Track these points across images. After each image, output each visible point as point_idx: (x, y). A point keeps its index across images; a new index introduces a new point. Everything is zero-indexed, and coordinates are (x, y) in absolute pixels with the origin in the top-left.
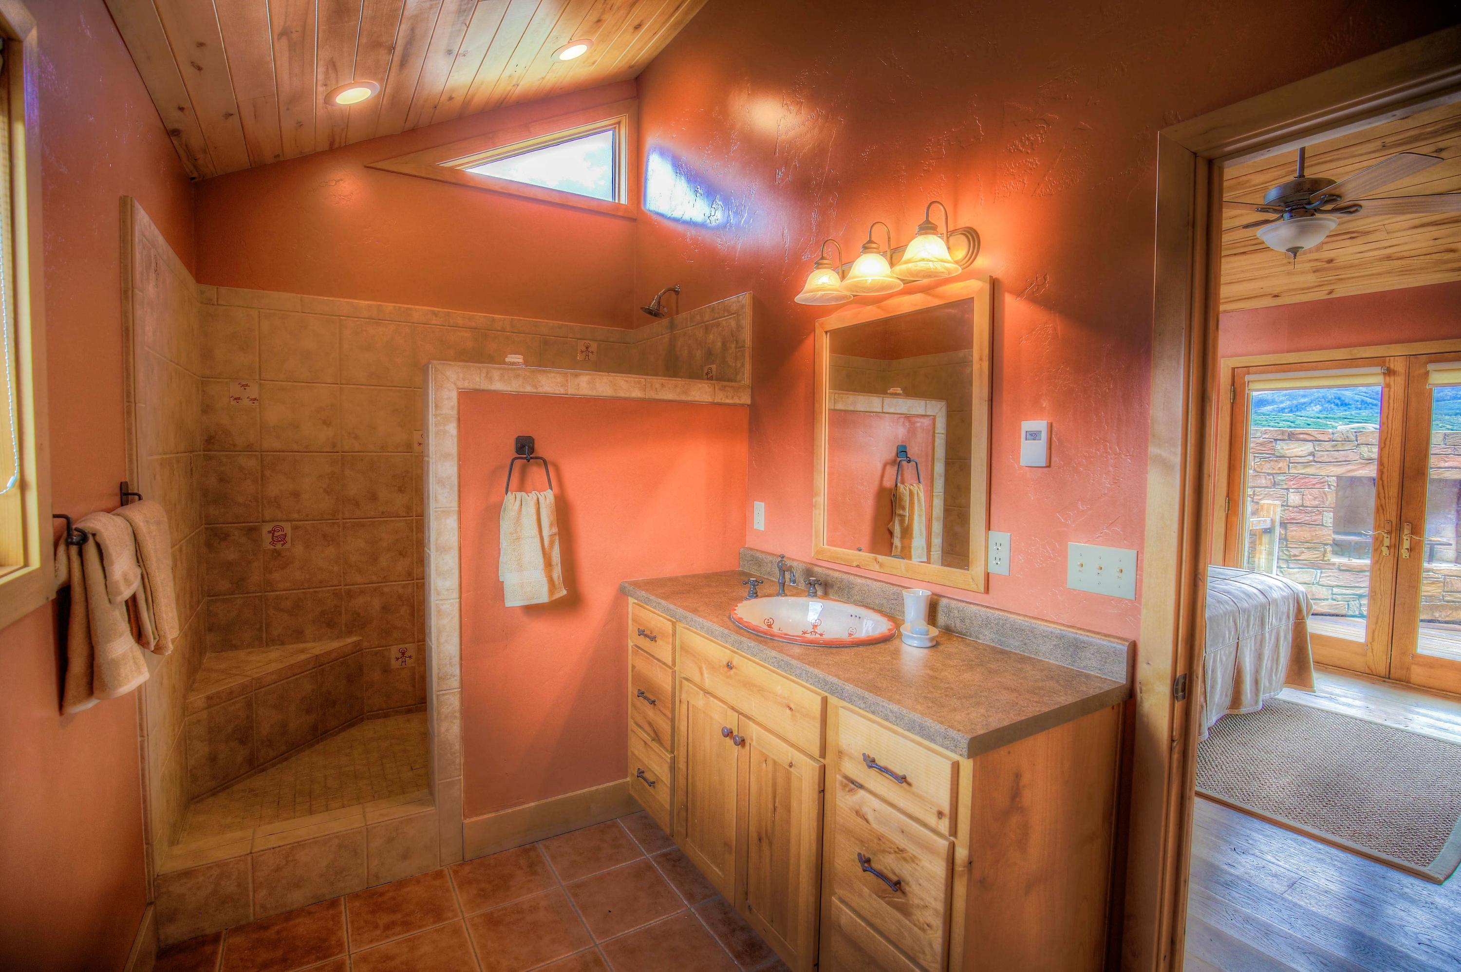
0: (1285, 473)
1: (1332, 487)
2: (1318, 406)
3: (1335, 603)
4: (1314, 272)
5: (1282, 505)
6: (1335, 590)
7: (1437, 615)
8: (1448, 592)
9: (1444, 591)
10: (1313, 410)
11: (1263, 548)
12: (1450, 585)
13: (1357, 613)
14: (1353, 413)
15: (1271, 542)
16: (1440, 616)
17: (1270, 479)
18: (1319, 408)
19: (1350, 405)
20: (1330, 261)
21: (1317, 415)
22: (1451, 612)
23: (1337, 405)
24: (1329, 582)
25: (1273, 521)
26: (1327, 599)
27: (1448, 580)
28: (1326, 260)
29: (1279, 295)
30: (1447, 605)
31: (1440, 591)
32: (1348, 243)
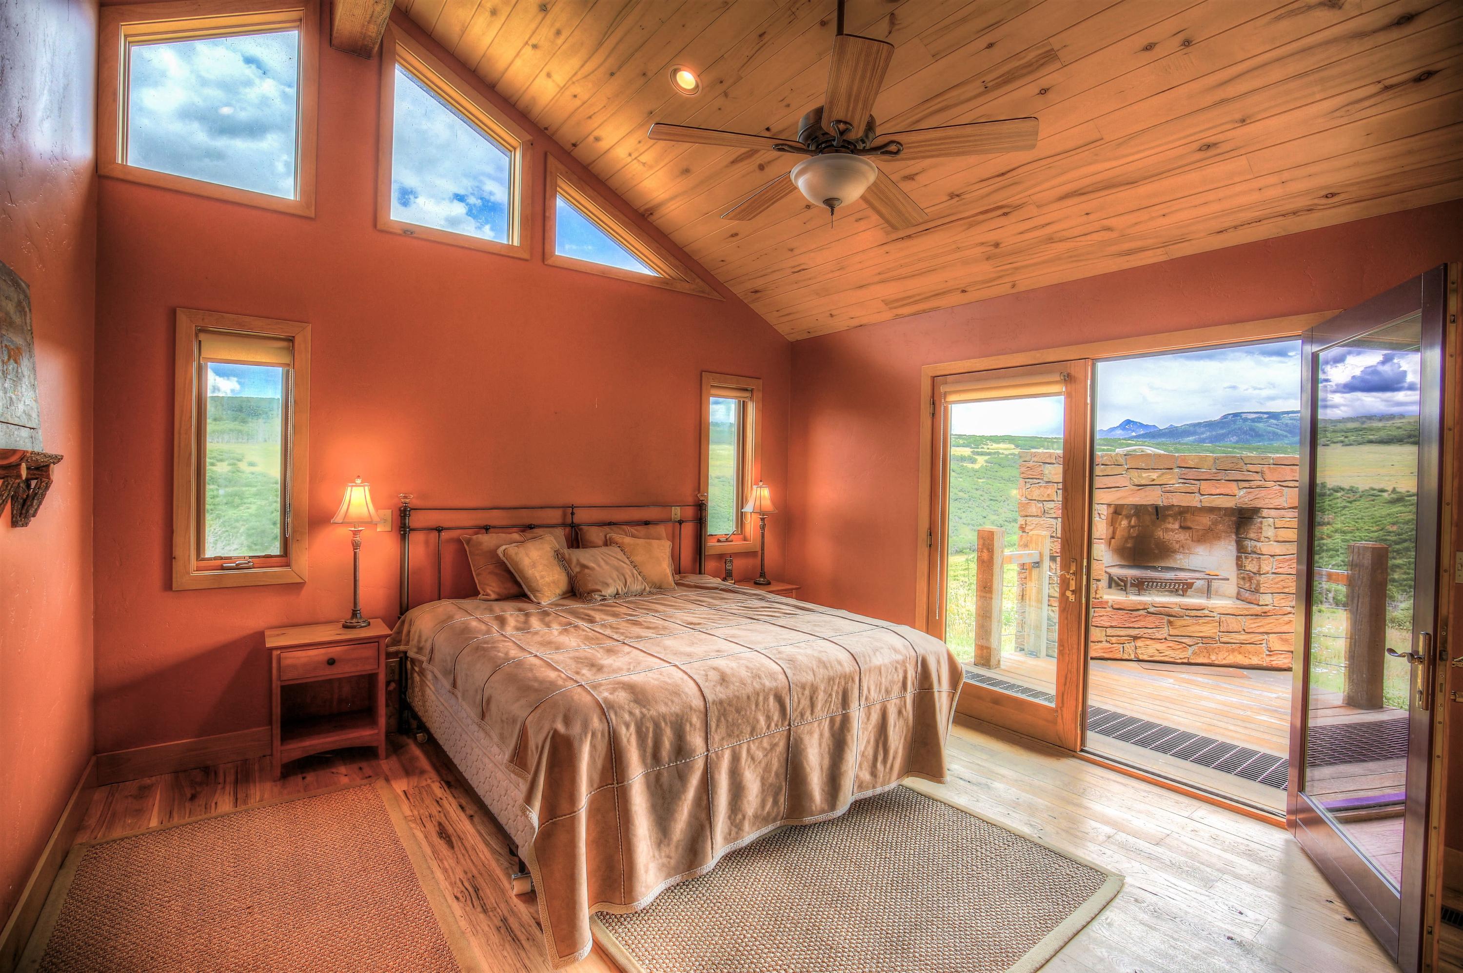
0: (1054, 501)
1: (1102, 516)
2: (1235, 437)
3: (1109, 645)
4: (988, 259)
5: (1052, 537)
6: (1110, 631)
7: (1213, 657)
8: (1224, 632)
9: (1220, 632)
10: (1230, 441)
11: (1033, 584)
12: (1225, 624)
13: (1132, 657)
14: (1266, 443)
15: (1040, 579)
16: (1217, 659)
17: (1040, 508)
18: (1235, 439)
19: (1263, 436)
20: (997, 245)
21: (1234, 445)
22: (1227, 654)
23: (1252, 436)
24: (1102, 622)
25: (1041, 555)
26: (1101, 642)
27: (1224, 619)
28: (992, 243)
29: (966, 290)
30: (1223, 647)
31: (1215, 631)
32: (1003, 221)
